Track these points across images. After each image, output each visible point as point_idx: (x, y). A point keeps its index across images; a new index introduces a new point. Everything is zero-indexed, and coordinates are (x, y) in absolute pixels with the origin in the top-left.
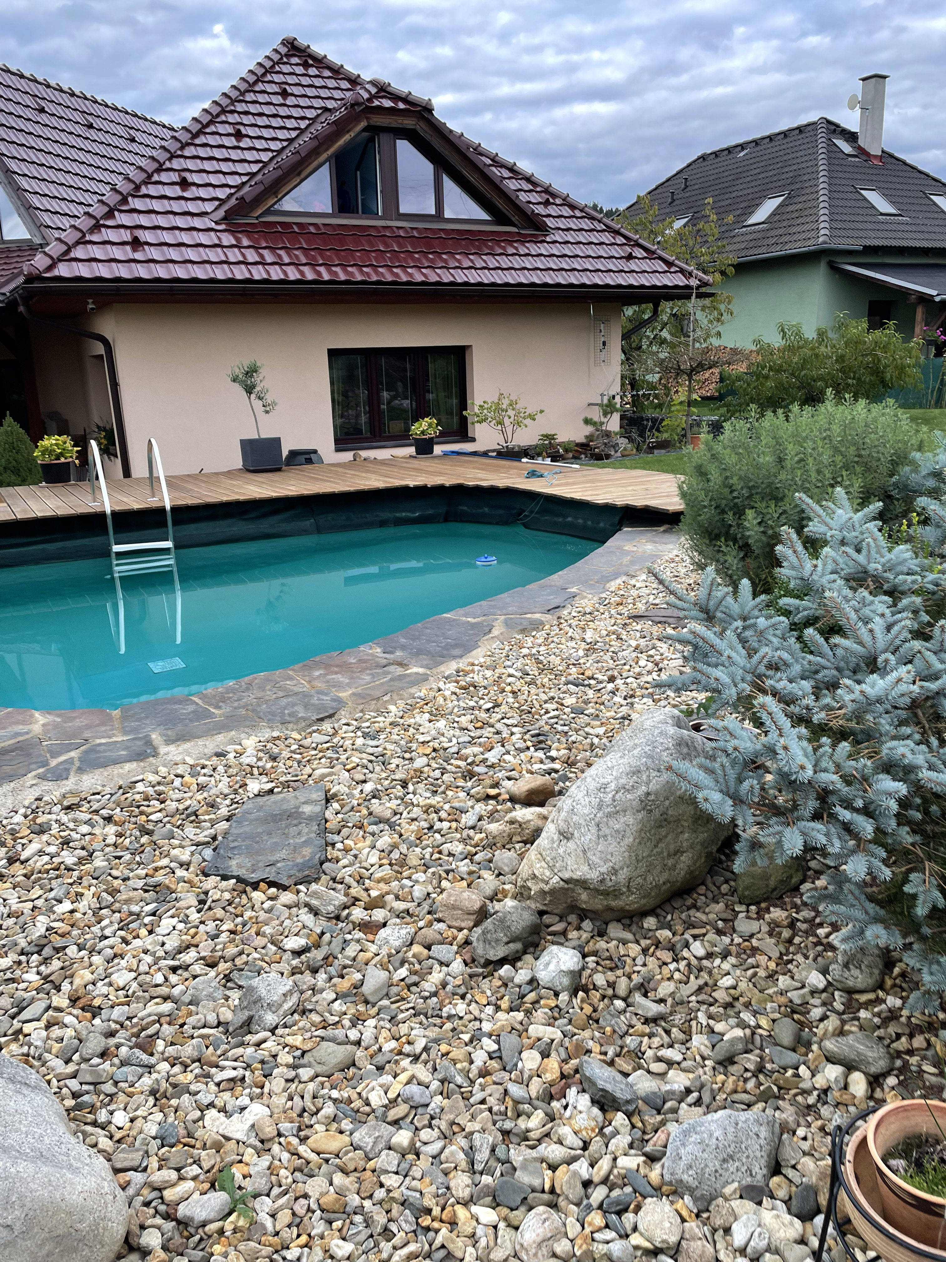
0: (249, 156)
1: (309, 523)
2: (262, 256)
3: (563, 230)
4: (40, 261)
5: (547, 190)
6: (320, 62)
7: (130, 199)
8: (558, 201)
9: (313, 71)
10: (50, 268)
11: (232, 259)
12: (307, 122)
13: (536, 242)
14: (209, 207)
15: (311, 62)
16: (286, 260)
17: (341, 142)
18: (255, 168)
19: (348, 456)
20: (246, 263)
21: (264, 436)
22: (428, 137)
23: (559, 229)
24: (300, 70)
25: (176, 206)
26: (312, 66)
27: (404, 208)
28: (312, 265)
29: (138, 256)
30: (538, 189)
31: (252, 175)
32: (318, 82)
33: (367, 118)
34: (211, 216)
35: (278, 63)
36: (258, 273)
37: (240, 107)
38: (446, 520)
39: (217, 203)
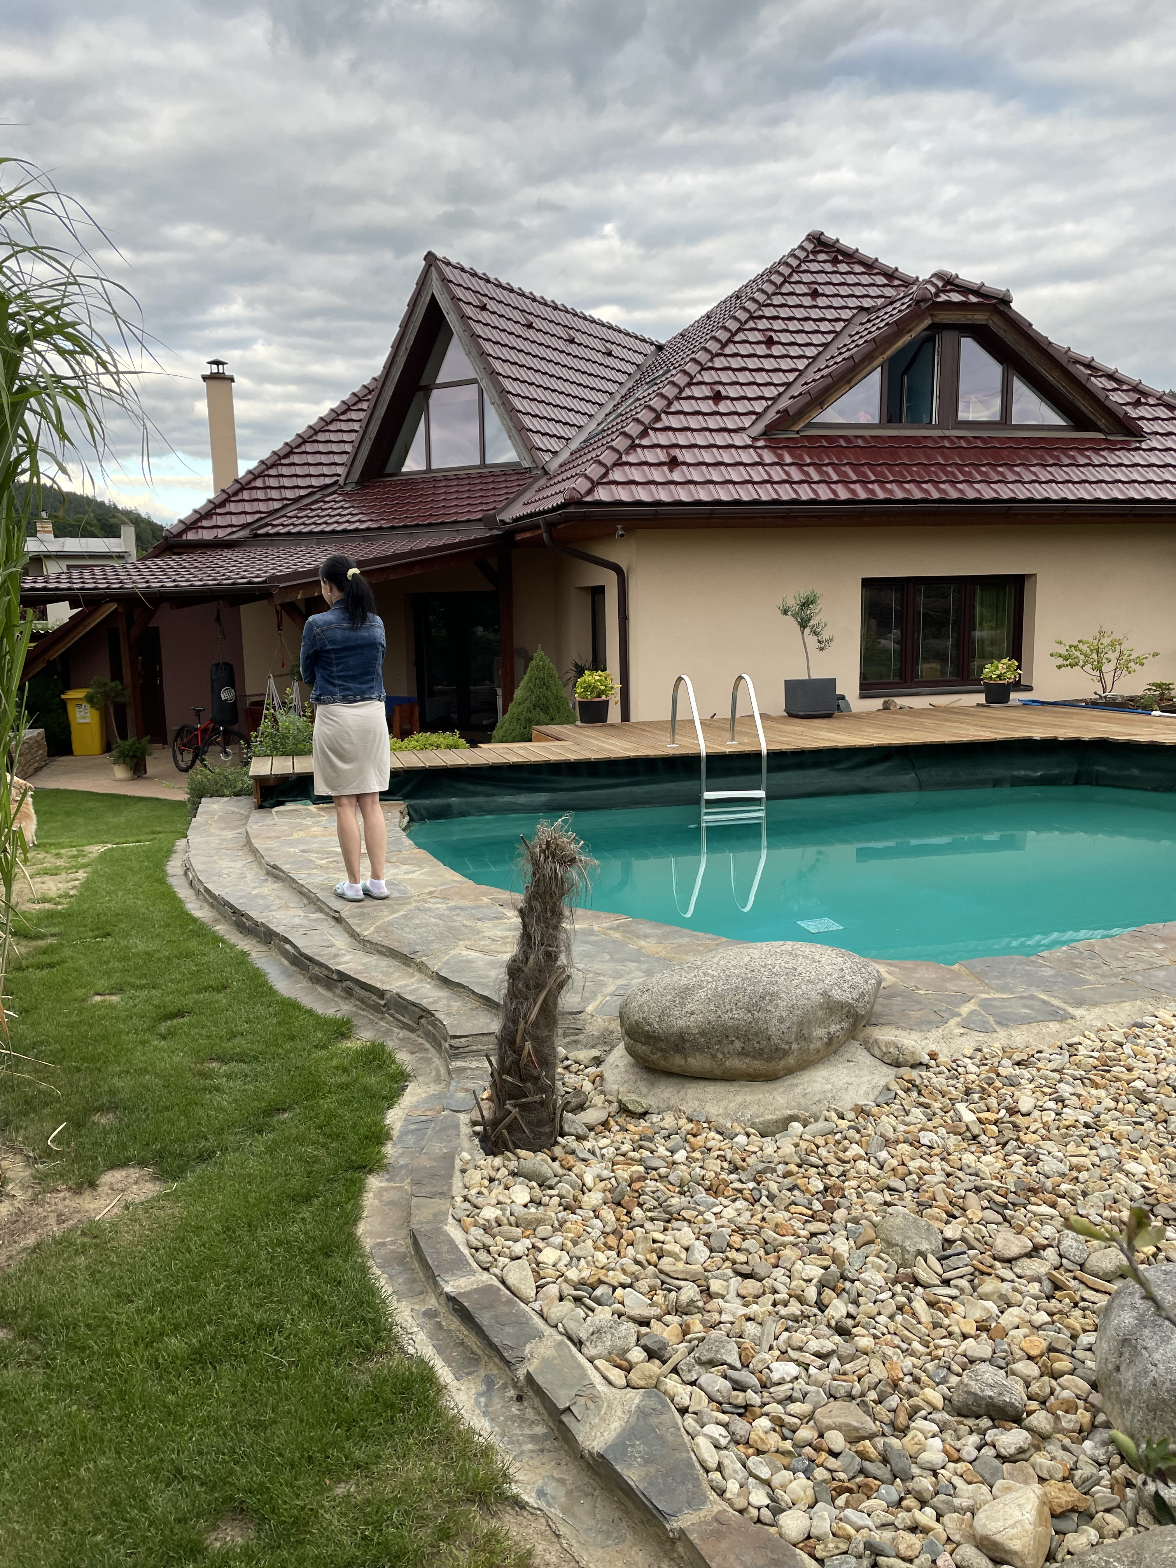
0: (785, 364)
1: (909, 777)
2: (807, 474)
3: (1162, 435)
4: (582, 485)
5: (1135, 389)
6: (850, 257)
7: (663, 416)
8: (1151, 401)
9: (843, 267)
10: (590, 491)
11: (776, 479)
12: (843, 324)
13: (1129, 450)
14: (747, 421)
15: (840, 258)
16: (835, 478)
17: (900, 344)
18: (791, 377)
19: (876, 704)
20: (791, 483)
21: (814, 676)
22: (1001, 333)
23: (1157, 433)
24: (828, 267)
25: (712, 423)
26: (842, 262)
27: (962, 416)
28: (864, 483)
29: (676, 476)
30: (1125, 387)
31: (788, 385)
32: (851, 279)
33: (932, 315)
34: (748, 432)
35: (804, 261)
36: (805, 493)
37: (769, 312)
38: (1076, 782)
39: (754, 417)
